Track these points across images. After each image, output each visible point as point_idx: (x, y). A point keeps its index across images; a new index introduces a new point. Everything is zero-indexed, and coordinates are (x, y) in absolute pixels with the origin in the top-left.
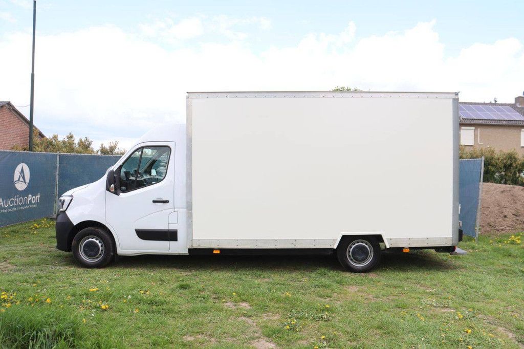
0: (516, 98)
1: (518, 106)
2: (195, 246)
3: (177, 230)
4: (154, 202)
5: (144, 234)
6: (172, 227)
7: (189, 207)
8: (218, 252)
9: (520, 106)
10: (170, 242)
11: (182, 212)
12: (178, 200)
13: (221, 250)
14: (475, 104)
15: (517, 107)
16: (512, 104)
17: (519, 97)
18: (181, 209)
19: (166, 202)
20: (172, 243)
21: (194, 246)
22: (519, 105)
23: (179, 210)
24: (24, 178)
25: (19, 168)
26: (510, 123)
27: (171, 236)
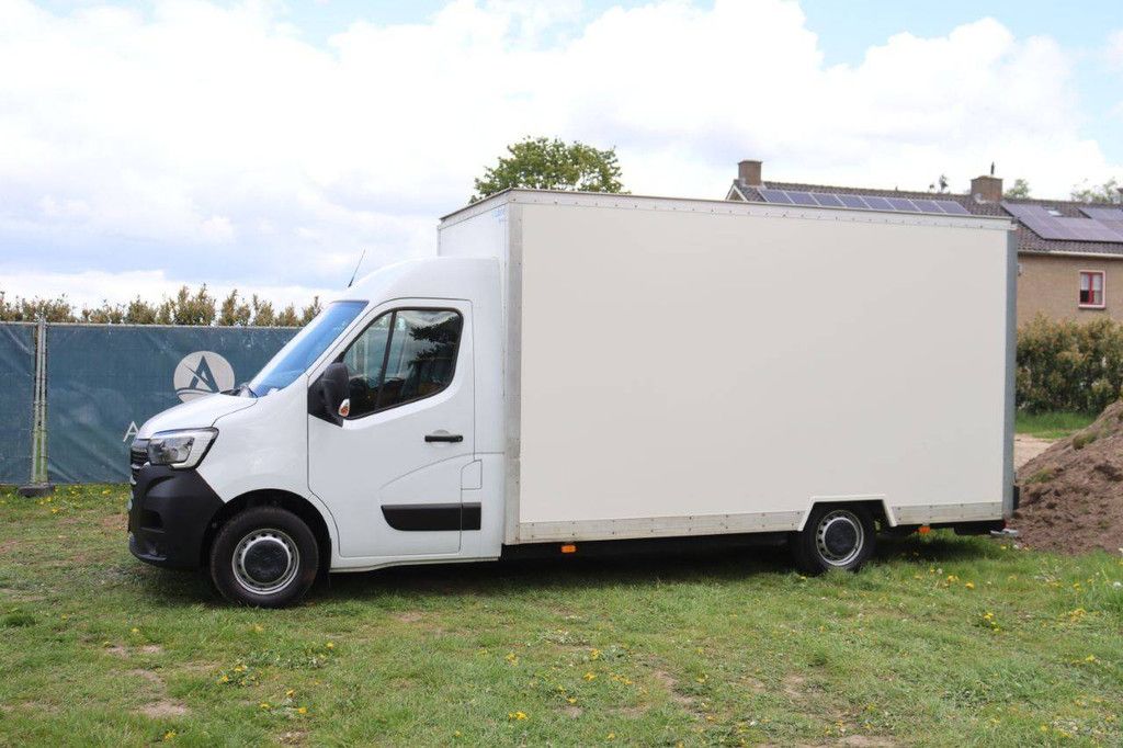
0: (973, 181)
1: (979, 201)
2: (525, 538)
3: (480, 504)
4: (429, 439)
5: (403, 518)
6: (469, 498)
7: (512, 450)
8: (572, 549)
9: (984, 202)
10: (463, 532)
11: (493, 463)
12: (485, 433)
13: (579, 544)
14: (873, 192)
15: (975, 203)
16: (965, 197)
17: (983, 179)
18: (490, 456)
19: (457, 439)
20: (468, 535)
21: (522, 538)
22: (982, 199)
23: (484, 457)
27: (465, 517)
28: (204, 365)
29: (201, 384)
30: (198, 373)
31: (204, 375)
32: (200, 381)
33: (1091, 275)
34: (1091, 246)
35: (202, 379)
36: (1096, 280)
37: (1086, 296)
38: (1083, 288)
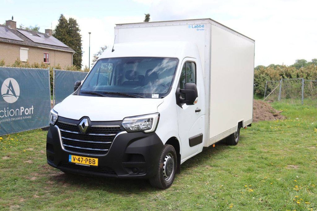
1: (10, 28)
3: (202, 134)
4: (196, 111)
11: (204, 118)
19: (200, 111)
24: (13, 91)
25: (6, 82)
26: (13, 42)
28: (11, 85)
29: (10, 92)
30: (9, 87)
31: (11, 88)
32: (10, 91)
33: (46, 54)
34: (45, 45)
35: (11, 90)
36: (47, 55)
37: (45, 60)
38: (44, 58)
